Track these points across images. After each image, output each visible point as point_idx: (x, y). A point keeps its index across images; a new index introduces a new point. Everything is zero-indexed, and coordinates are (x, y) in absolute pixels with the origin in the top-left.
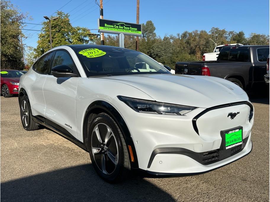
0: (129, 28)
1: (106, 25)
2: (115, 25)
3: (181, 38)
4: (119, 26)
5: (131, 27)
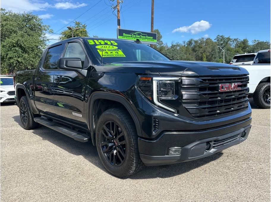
0: (145, 37)
1: (124, 34)
2: (133, 35)
3: (186, 46)
4: (136, 35)
5: (147, 36)
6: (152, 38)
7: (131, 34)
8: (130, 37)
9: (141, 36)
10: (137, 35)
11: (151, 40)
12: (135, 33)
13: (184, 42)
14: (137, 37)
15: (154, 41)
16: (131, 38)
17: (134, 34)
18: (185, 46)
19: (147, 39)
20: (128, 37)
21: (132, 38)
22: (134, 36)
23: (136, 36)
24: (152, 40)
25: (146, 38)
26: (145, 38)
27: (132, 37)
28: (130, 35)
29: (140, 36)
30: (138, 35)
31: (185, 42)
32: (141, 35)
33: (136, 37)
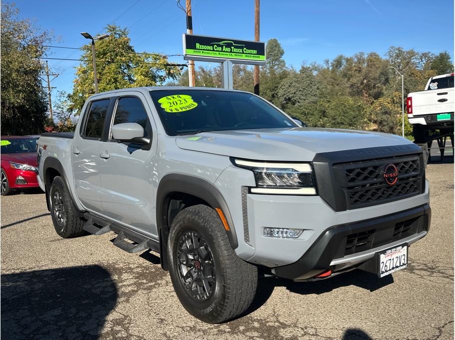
0: (241, 50)
1: (198, 45)
2: (215, 46)
3: (331, 68)
4: (222, 46)
5: (245, 49)
6: (255, 52)
7: (213, 45)
12: (221, 43)
13: (327, 62)
15: (259, 57)
17: (219, 46)
18: (328, 68)
19: (246, 53)
20: (206, 50)
21: (215, 52)
22: (218, 49)
24: (255, 57)
25: (243, 53)
27: (213, 50)
28: (210, 48)
29: (231, 49)
30: (226, 47)
32: (233, 46)
33: (222, 51)
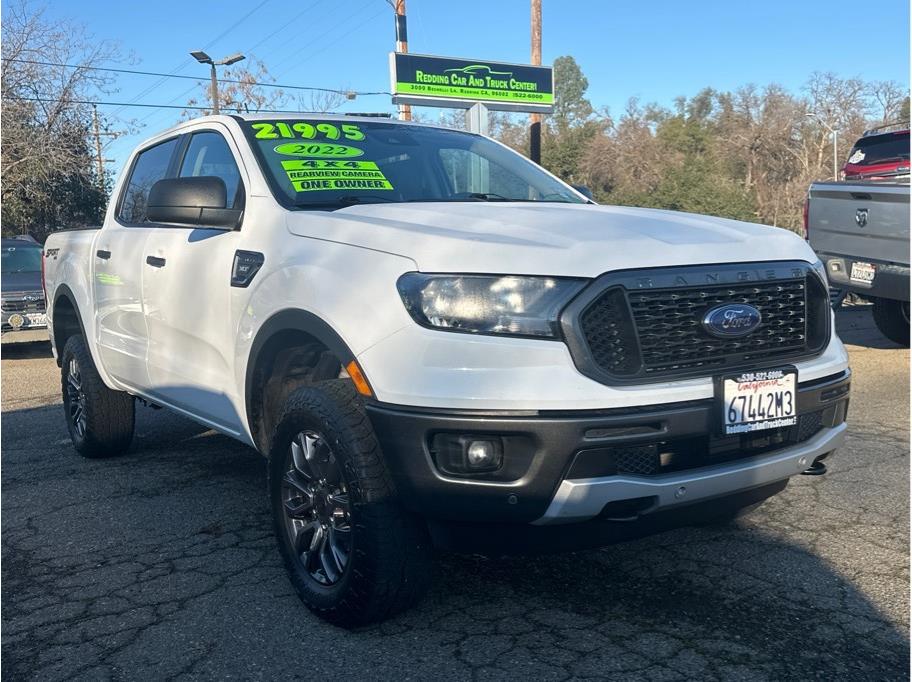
0: (505, 83)
1: (419, 75)
2: (454, 75)
3: (687, 116)
4: (467, 76)
5: (513, 80)
6: (533, 86)
7: (449, 75)
8: (444, 85)
9: (488, 78)
10: (472, 77)
11: (529, 96)
12: (465, 70)
13: (681, 102)
14: (472, 86)
15: (541, 97)
16: (449, 88)
17: (460, 74)
18: (681, 116)
19: (515, 90)
20: (436, 84)
21: (453, 88)
22: (459, 82)
23: (467, 82)
24: (534, 96)
25: (509, 89)
26: (505, 86)
27: (450, 84)
28: (444, 79)
29: (486, 81)
30: (475, 78)
31: (685, 100)
32: (489, 75)
33: (467, 86)
